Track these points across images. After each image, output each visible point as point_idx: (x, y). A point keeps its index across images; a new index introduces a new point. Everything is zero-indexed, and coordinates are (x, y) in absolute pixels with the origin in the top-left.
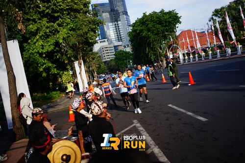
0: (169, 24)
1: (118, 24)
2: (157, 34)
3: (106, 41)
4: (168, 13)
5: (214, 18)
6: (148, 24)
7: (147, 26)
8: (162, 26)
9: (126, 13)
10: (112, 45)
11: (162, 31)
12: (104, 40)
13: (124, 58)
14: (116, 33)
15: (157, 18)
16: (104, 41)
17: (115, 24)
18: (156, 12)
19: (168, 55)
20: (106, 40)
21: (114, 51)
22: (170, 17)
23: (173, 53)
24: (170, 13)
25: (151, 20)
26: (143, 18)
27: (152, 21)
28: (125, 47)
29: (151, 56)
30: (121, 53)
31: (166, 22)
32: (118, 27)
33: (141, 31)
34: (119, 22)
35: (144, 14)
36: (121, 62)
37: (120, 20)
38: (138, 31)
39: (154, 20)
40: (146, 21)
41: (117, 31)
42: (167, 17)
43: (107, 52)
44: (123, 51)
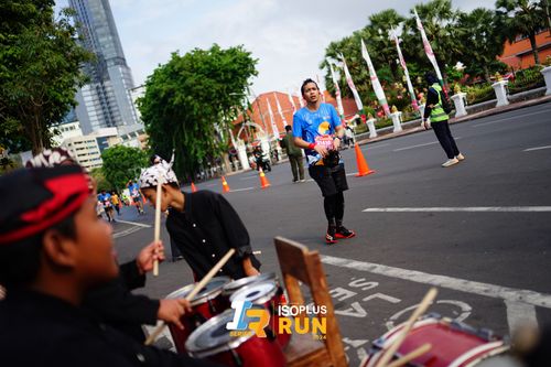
0: (233, 78)
1: (104, 88)
2: (207, 99)
3: (77, 127)
4: (228, 51)
5: (331, 61)
6: (185, 78)
7: (183, 81)
8: (218, 82)
9: (121, 61)
10: (93, 137)
11: (217, 91)
12: (71, 125)
13: (127, 163)
14: (99, 107)
15: (206, 63)
16: (71, 128)
17: (97, 88)
18: (201, 52)
19: (236, 147)
20: (76, 124)
21: (98, 150)
22: (235, 61)
23: (246, 143)
24: (232, 52)
25: (192, 67)
26: (171, 65)
27: (193, 70)
28: (125, 138)
29: (196, 152)
30: (117, 151)
31: (226, 71)
32: (105, 93)
33: (171, 93)
34: (106, 83)
35: (174, 54)
36: (120, 172)
37: (108, 78)
38: (162, 95)
39: (198, 69)
40: (181, 69)
41: (102, 103)
42: (227, 60)
43: (81, 152)
44: (123, 148)
